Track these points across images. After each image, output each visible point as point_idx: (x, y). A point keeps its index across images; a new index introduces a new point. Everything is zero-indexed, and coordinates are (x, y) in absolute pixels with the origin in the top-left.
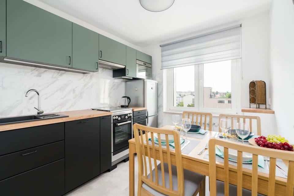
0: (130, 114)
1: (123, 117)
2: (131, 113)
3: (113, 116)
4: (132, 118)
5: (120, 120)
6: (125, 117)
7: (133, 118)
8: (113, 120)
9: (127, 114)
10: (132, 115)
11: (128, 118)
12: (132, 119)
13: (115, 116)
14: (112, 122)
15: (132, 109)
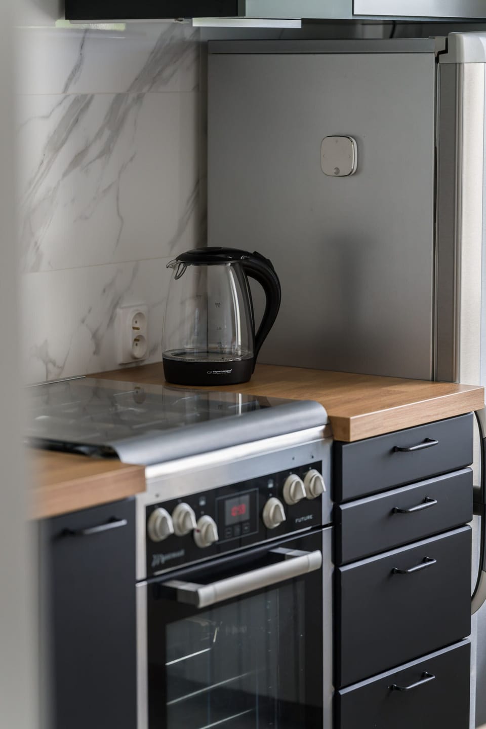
0: (301, 471)
1: (238, 509)
2: (318, 466)
3: (150, 509)
4: (326, 518)
5: (215, 548)
6: (257, 510)
7: (336, 514)
8: (153, 547)
9: (280, 477)
10: (322, 483)
11: (288, 525)
12: (327, 533)
13: (170, 506)
14: (141, 571)
15: (320, 413)
